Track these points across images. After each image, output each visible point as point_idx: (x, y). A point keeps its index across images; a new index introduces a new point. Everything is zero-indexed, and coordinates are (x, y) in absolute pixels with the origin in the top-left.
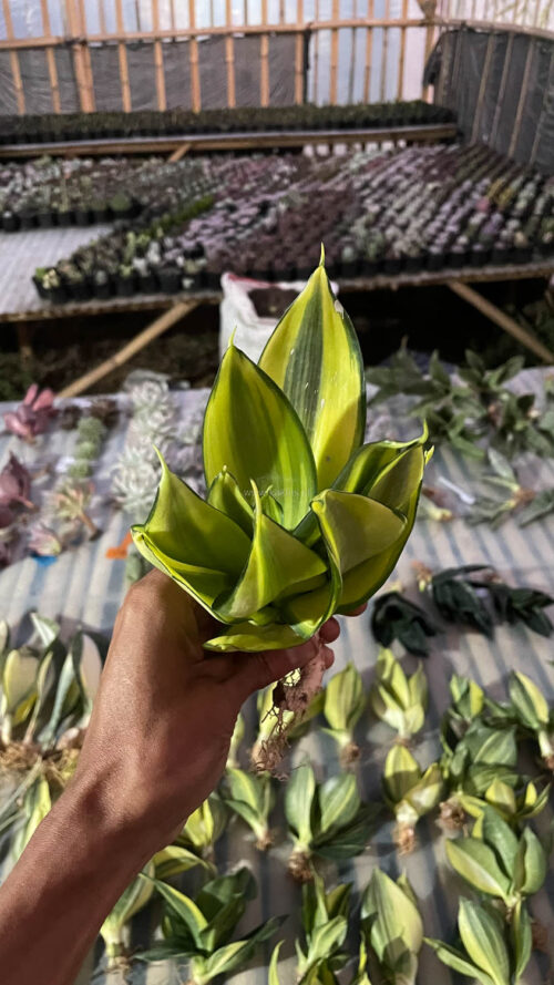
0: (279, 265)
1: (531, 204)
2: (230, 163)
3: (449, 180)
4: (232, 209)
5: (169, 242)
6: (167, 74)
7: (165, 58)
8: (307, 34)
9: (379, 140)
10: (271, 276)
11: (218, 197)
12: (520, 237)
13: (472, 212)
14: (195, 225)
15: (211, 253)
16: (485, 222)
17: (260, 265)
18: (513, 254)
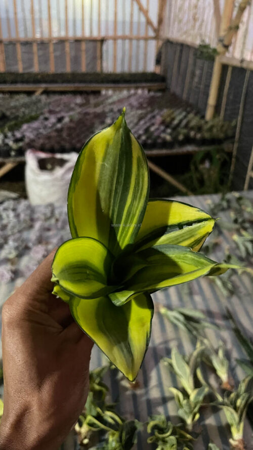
0: (57, 147)
1: (181, 121)
2: (56, 97)
3: (149, 109)
4: (46, 119)
5: (9, 134)
6: (39, 57)
7: (38, 50)
8: (102, 41)
9: (129, 89)
10: (52, 151)
11: (42, 114)
12: (168, 138)
13: (153, 124)
14: (25, 127)
15: (27, 140)
16: (157, 129)
17: (48, 146)
18: (165, 144)
